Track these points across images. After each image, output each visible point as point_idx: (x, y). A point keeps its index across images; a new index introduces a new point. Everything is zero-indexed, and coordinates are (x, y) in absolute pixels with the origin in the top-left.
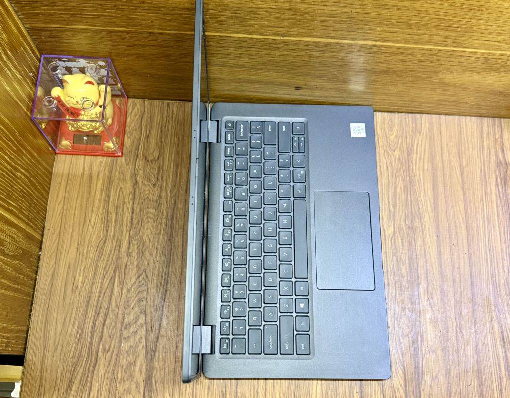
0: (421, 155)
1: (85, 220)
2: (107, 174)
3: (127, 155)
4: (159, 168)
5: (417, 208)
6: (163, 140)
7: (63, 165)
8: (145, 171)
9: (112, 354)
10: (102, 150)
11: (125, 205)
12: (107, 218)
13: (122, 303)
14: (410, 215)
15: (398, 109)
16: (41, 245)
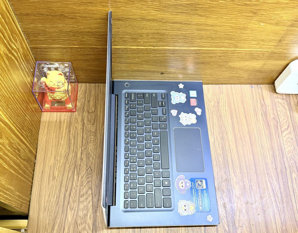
0: (224, 104)
1: (58, 144)
2: (69, 120)
3: (79, 110)
4: (95, 116)
5: (224, 129)
6: (97, 102)
7: (46, 117)
8: (88, 117)
9: (75, 210)
10: (66, 108)
11: (78, 135)
12: (70, 142)
13: (79, 184)
14: (221, 132)
15: (211, 82)
16: (36, 158)
